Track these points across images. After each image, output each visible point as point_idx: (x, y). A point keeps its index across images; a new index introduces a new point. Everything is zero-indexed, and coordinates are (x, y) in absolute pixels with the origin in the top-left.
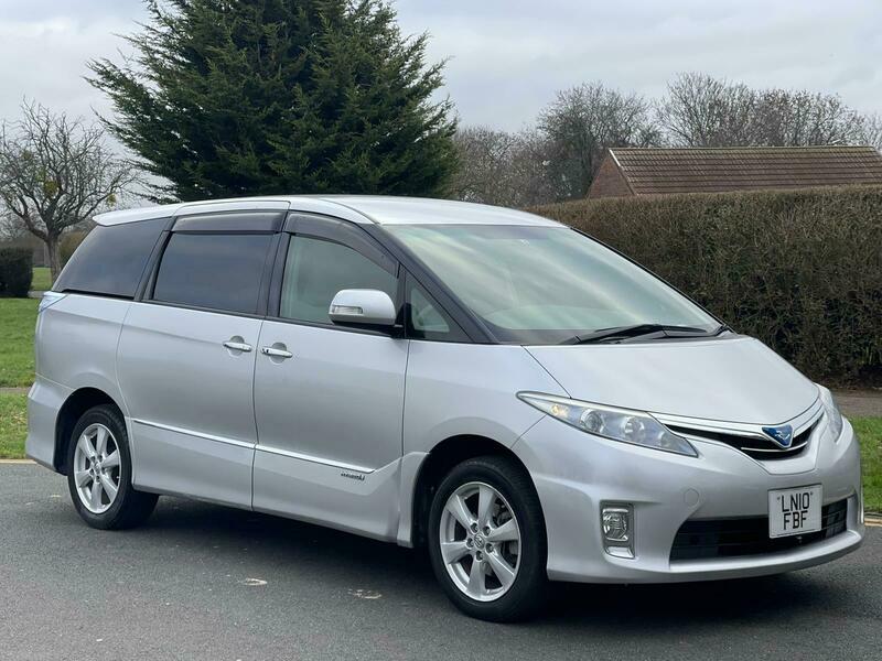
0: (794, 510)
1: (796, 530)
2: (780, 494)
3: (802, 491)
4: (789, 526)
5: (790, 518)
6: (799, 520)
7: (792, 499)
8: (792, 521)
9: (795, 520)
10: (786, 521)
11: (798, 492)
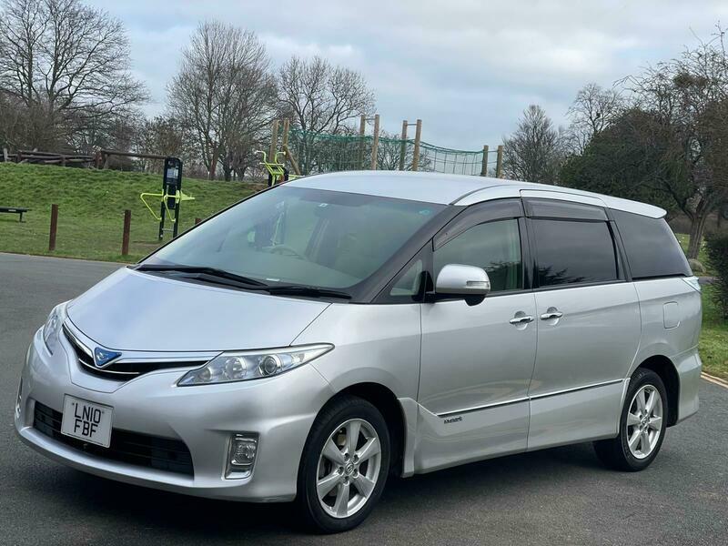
0: (85, 419)
1: (84, 436)
2: (76, 401)
3: (95, 407)
4: (79, 431)
5: (81, 424)
6: (89, 430)
7: (85, 409)
8: (82, 427)
9: (85, 428)
10: (76, 426)
11: (92, 406)
